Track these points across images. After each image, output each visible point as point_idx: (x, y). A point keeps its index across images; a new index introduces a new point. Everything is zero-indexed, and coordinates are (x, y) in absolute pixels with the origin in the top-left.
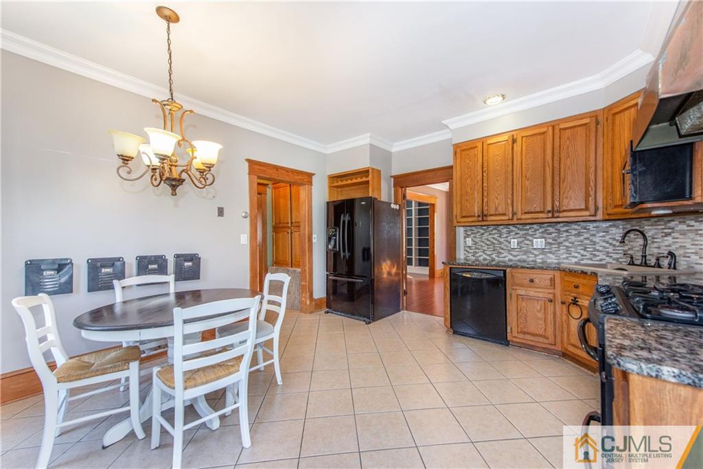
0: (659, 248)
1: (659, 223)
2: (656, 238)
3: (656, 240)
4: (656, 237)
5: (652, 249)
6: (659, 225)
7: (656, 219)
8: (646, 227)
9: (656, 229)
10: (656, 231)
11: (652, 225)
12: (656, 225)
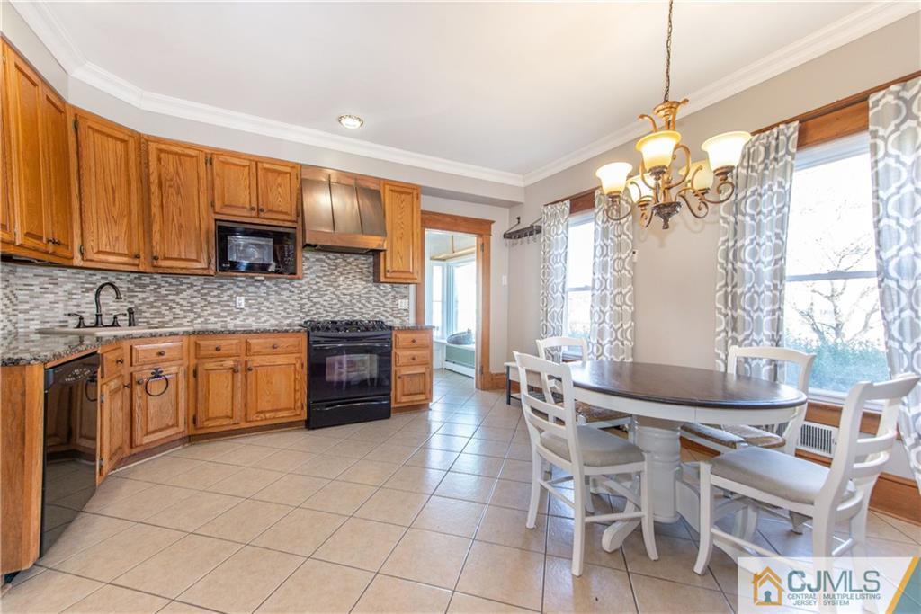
0: (78, 305)
1: (78, 276)
2: (75, 294)
3: (74, 296)
4: (74, 292)
5: (69, 308)
6: (79, 278)
7: (74, 271)
8: (60, 279)
9: (74, 282)
10: (74, 285)
11: (69, 278)
12: (76, 278)
